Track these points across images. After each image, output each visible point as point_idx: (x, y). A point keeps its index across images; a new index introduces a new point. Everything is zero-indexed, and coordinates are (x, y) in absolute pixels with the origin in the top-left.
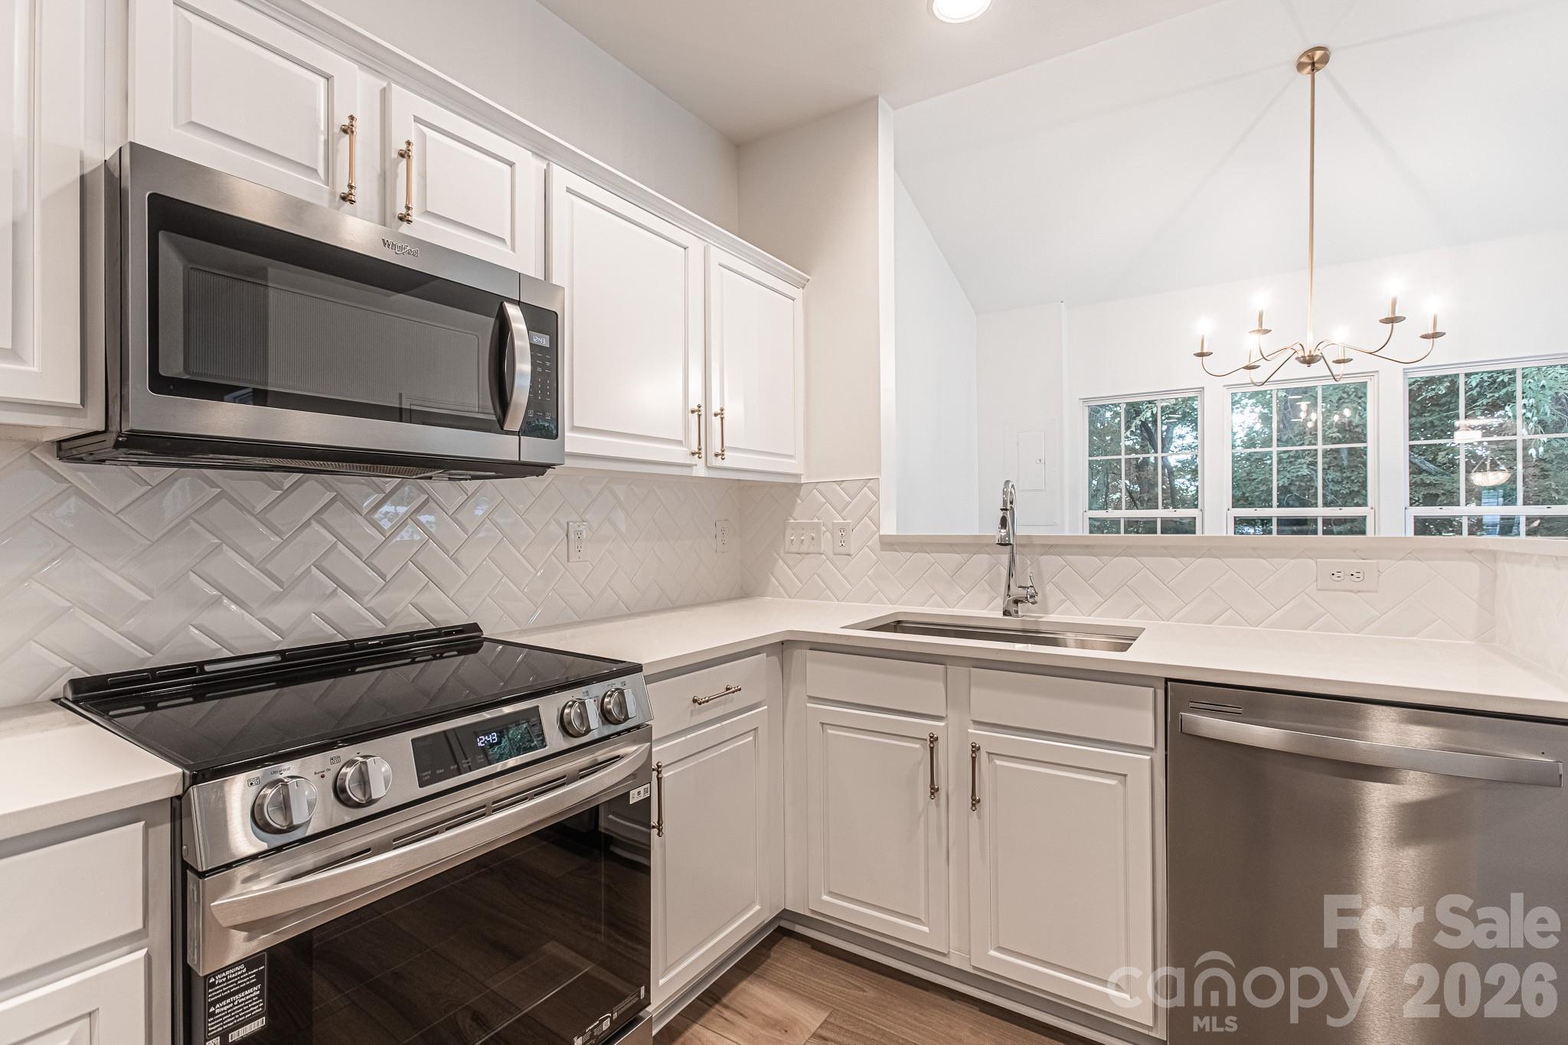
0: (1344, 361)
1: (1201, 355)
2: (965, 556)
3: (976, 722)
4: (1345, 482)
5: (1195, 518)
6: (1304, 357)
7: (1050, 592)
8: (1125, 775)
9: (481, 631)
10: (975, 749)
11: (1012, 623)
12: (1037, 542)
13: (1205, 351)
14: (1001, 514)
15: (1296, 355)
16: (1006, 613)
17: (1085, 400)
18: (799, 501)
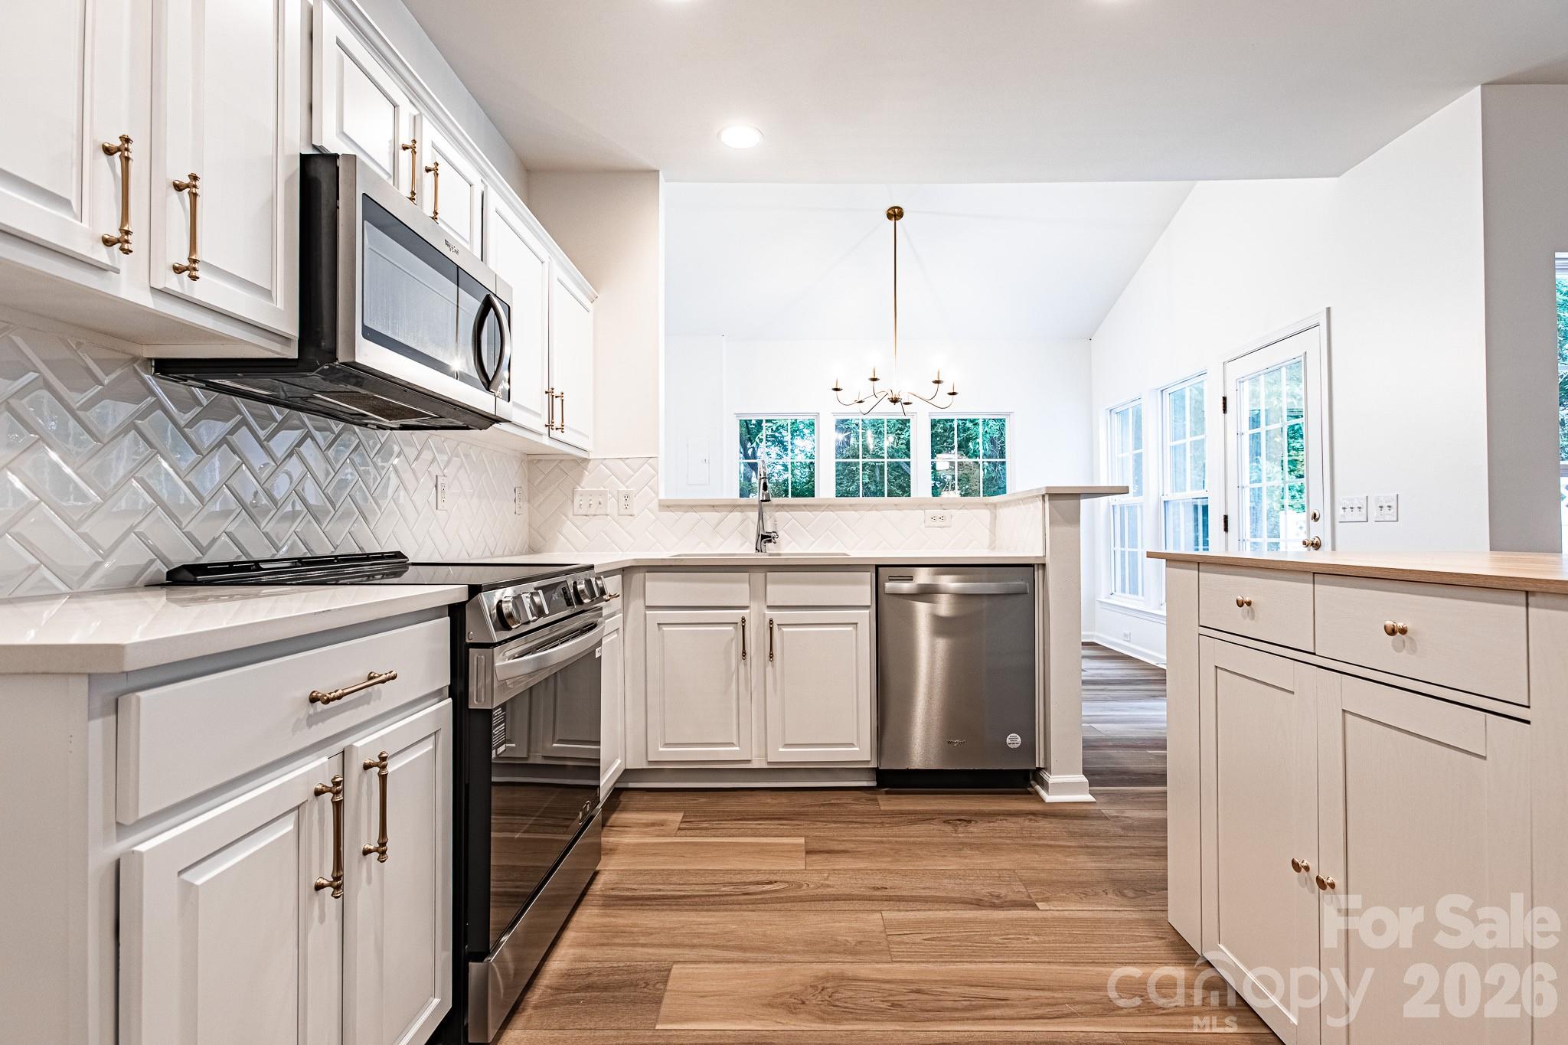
0: (908, 403)
1: (836, 390)
2: (724, 513)
3: (769, 607)
6: (892, 398)
7: (783, 536)
8: (856, 624)
9: (406, 557)
10: (771, 622)
11: (762, 558)
15: (887, 397)
16: (757, 550)
17: (738, 415)
18: (587, 473)
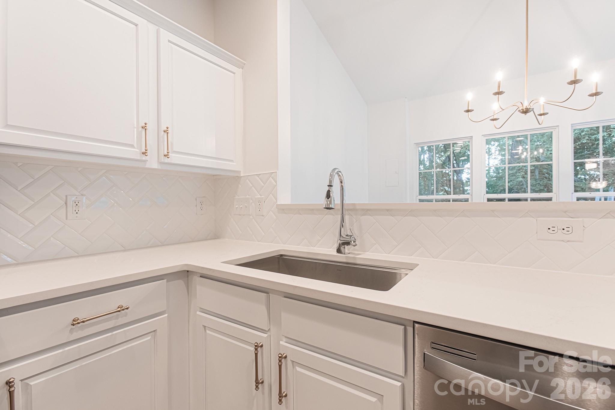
0: (544, 114)
1: (468, 111)
4: (537, 185)
5: (468, 199)
6: (523, 109)
7: (365, 239)
12: (358, 207)
13: (470, 109)
14: (327, 188)
15: (519, 109)
16: (339, 251)
17: (417, 144)
18: (240, 186)
